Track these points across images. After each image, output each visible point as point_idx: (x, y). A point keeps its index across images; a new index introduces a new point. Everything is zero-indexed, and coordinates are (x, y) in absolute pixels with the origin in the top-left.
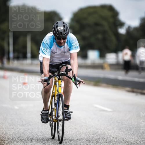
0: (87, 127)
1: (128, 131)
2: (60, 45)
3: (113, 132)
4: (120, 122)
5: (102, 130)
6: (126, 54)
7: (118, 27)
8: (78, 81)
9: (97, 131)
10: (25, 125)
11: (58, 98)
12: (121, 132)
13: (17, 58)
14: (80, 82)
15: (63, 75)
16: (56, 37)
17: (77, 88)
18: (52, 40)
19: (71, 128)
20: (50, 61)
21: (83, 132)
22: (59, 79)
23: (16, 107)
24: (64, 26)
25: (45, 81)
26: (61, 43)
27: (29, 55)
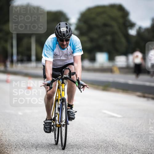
0: (96, 134)
1: (139, 139)
2: (62, 47)
3: (123, 139)
4: (130, 129)
5: (111, 138)
6: (137, 56)
7: (129, 28)
8: (82, 85)
9: (106, 138)
10: (30, 132)
11: (61, 103)
12: (131, 139)
13: (21, 61)
14: (84, 86)
15: (66, 78)
16: (59, 39)
17: (81, 92)
18: (55, 42)
19: (78, 135)
20: (53, 64)
21: (91, 139)
22: (63, 83)
23: (20, 113)
24: (67, 27)
25: (48, 85)
26: (64, 45)
27: (33, 58)
